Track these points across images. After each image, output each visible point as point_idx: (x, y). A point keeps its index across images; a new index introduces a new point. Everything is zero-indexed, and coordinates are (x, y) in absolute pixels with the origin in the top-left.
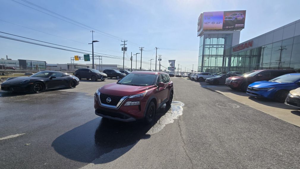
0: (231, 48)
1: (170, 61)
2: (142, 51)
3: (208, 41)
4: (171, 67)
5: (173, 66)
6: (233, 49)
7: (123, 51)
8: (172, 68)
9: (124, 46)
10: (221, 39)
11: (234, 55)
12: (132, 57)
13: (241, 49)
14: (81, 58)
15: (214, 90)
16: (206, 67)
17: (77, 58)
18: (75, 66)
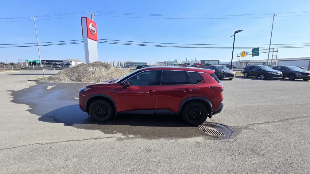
14: (248, 54)
17: (244, 54)
18: (247, 63)
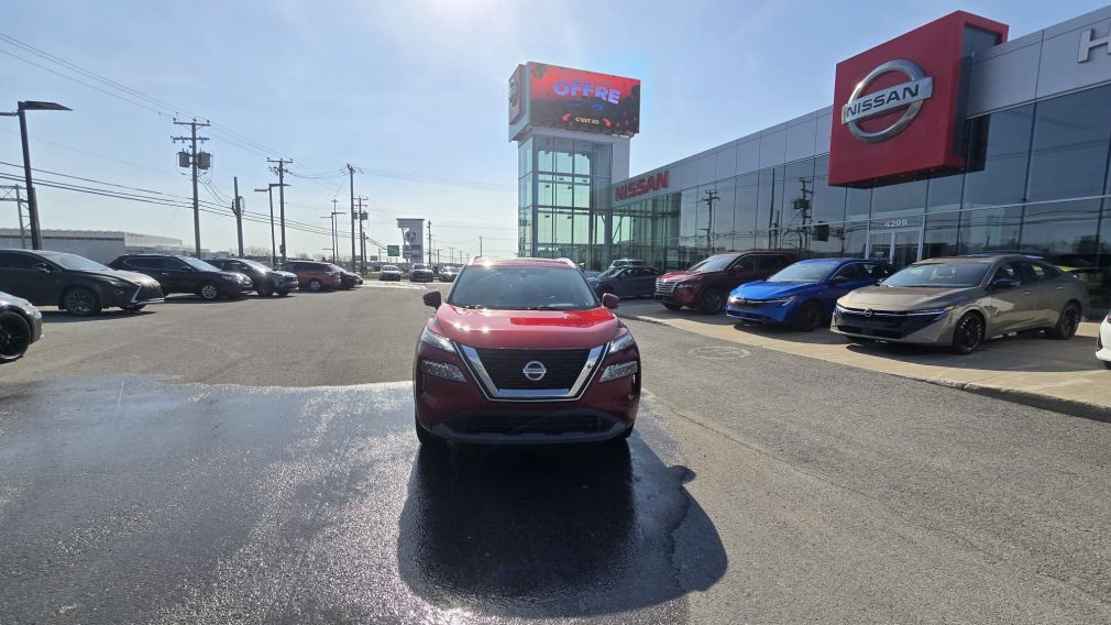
0: (610, 187)
1: (402, 223)
2: (285, 174)
3: (545, 161)
4: (407, 243)
5: (415, 243)
6: (618, 193)
7: (189, 170)
8: (414, 248)
9: (194, 147)
10: (578, 157)
11: (621, 211)
12: (238, 199)
13: (639, 193)
15: (632, 315)
16: (543, 245)
